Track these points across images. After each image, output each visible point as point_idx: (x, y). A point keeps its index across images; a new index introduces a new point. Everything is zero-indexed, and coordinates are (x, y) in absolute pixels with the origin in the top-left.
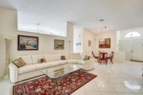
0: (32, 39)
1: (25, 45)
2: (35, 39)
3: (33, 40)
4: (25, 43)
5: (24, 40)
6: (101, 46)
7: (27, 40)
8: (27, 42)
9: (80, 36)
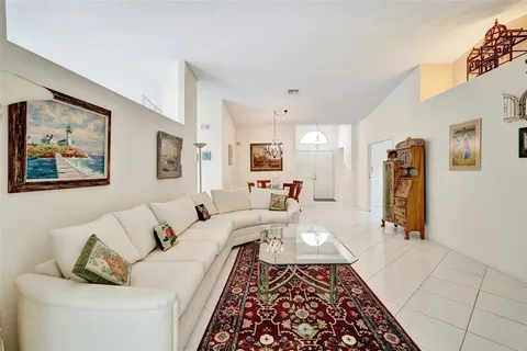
0: (85, 117)
1: (52, 156)
2: (99, 122)
3: (91, 126)
4: (54, 142)
5: (51, 119)
6: (256, 166)
7: (65, 120)
8: (61, 133)
9: (208, 127)
